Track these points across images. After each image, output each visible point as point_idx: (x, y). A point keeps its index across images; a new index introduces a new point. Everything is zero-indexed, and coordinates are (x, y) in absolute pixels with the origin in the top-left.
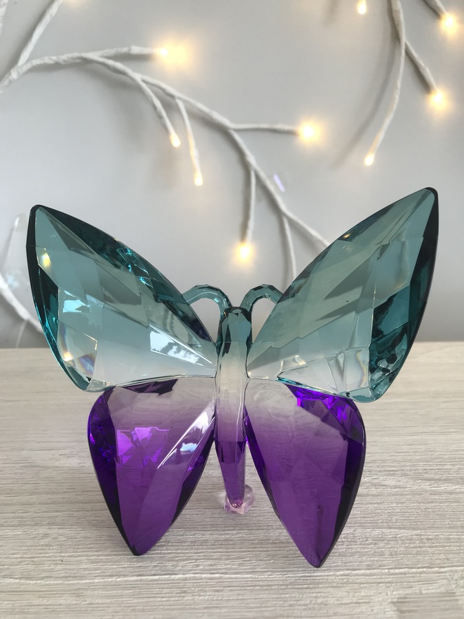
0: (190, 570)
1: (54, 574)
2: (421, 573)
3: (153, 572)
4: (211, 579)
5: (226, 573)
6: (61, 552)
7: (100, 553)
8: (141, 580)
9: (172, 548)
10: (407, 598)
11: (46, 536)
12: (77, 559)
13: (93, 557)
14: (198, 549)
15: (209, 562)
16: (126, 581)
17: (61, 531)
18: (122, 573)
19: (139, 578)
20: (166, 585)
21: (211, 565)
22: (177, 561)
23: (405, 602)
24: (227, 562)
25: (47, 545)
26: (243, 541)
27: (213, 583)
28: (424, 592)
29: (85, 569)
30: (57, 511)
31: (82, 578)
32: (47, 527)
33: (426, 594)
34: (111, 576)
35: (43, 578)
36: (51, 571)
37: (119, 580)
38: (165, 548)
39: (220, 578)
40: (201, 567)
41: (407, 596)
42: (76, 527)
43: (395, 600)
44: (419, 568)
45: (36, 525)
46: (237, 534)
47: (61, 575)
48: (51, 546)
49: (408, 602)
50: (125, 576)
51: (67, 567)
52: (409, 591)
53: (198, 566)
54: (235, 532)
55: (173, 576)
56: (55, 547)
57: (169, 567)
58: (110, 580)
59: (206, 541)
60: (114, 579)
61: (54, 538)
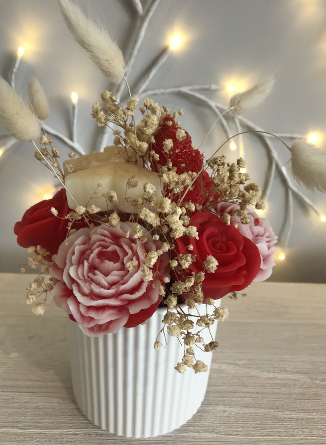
0: (301, 435)
1: (239, 433)
3: (285, 435)
4: (313, 439)
5: (318, 437)
6: (237, 421)
7: (255, 423)
8: (281, 438)
9: (288, 422)
11: (225, 411)
12: (246, 425)
13: (253, 425)
14: (300, 423)
15: (309, 430)
16: (274, 439)
17: (231, 409)
18: (271, 434)
19: (279, 437)
20: (293, 442)
21: (310, 432)
22: (293, 429)
24: (317, 431)
25: (228, 417)
26: (320, 419)
27: (314, 441)
29: (253, 431)
30: (223, 397)
31: (253, 435)
32: (223, 406)
34: (266, 435)
35: (235, 435)
36: (237, 431)
37: (270, 437)
38: (285, 422)
39: (317, 439)
40: (306, 433)
42: (236, 407)
45: (217, 405)
46: (316, 415)
47: (243, 434)
48: (230, 417)
50: (272, 436)
51: (243, 429)
53: (304, 432)
54: (314, 414)
55: (295, 437)
56: (233, 418)
57: (291, 432)
58: (266, 437)
59: (302, 419)
60: (268, 437)
61: (230, 413)
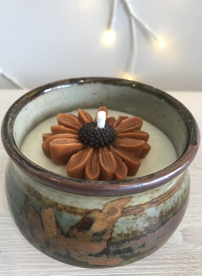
2: (194, 216)
10: (187, 229)
23: (186, 231)
28: (195, 226)
33: (197, 227)
41: (188, 228)
43: (182, 229)
44: (193, 214)
49: (188, 231)
52: (188, 225)
